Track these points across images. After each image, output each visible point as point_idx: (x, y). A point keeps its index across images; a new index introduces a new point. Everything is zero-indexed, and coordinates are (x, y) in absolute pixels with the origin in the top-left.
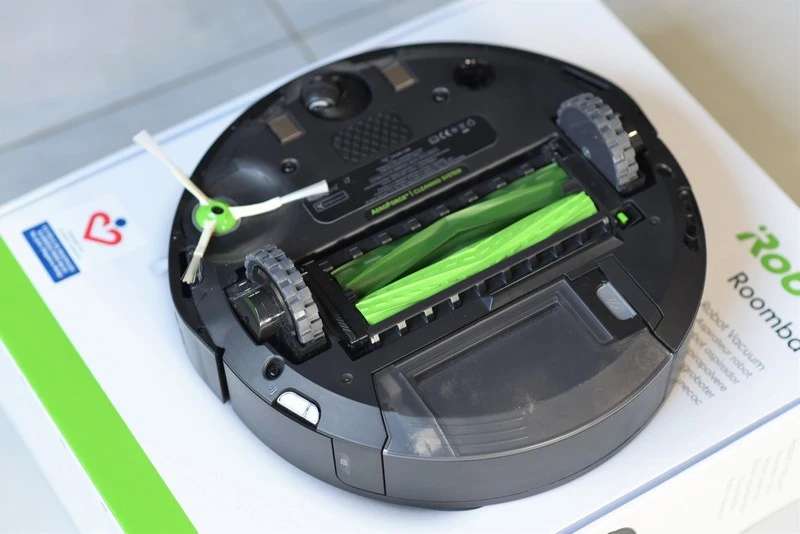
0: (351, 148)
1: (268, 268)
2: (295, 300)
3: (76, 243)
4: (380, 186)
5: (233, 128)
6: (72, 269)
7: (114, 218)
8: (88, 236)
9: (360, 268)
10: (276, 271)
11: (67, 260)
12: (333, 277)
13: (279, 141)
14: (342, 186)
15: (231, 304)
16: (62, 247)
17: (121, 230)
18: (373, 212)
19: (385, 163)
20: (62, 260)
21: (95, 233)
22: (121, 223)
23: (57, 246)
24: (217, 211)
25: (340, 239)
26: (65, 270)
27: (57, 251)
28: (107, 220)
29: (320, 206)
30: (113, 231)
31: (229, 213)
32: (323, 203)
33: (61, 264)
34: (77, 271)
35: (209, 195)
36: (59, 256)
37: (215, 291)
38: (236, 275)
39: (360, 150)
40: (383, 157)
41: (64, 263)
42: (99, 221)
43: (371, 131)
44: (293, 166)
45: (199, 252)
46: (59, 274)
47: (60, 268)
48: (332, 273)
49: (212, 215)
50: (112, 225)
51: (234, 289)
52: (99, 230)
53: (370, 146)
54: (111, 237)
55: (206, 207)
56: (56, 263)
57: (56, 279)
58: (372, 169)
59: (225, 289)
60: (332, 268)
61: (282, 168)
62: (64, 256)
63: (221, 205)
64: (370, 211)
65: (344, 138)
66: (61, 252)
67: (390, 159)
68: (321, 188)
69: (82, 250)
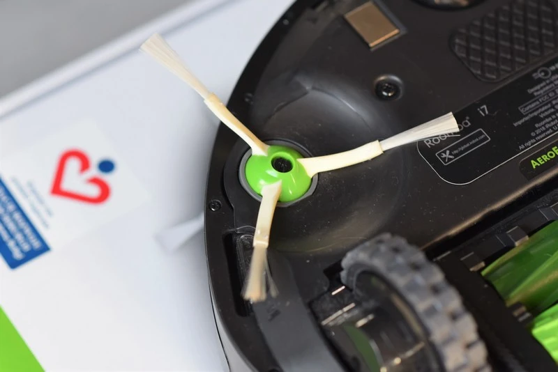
0: (482, 54)
1: (400, 281)
2: (449, 340)
3: (41, 201)
4: (537, 119)
5: (286, 22)
6: (37, 244)
7: (95, 159)
8: (57, 190)
9: (527, 263)
10: (413, 287)
11: (28, 231)
12: (486, 280)
13: (367, 45)
14: (477, 121)
15: (324, 332)
16: (19, 208)
17: (108, 178)
18: (534, 164)
19: (540, 81)
20: (21, 231)
21: (67, 185)
22: (107, 166)
23: (11, 207)
24: (282, 166)
25: (487, 210)
26: (26, 247)
27: (11, 215)
28: (85, 164)
29: (447, 155)
30: (95, 181)
31: (300, 167)
32: (451, 150)
33: (19, 237)
34: (45, 248)
35: (264, 138)
36: (16, 224)
37: (295, 308)
38: (326, 279)
39: (496, 59)
40: (535, 71)
41: (25, 236)
42: (73, 165)
43: (511, 27)
44: (393, 87)
45: (261, 240)
46: (17, 255)
47: (17, 244)
48: (484, 273)
49: (274, 173)
50: (94, 171)
51: (327, 305)
52: (75, 180)
53: (512, 51)
54: (94, 191)
55: (262, 158)
56: (12, 236)
57: (14, 264)
58: (520, 91)
59: (310, 305)
60: (483, 264)
61: (377, 92)
62: (23, 224)
63: (286, 155)
64: (528, 162)
65: (468, 39)
66: (17, 216)
67: (546, 73)
68: (446, 125)
69: (50, 213)
